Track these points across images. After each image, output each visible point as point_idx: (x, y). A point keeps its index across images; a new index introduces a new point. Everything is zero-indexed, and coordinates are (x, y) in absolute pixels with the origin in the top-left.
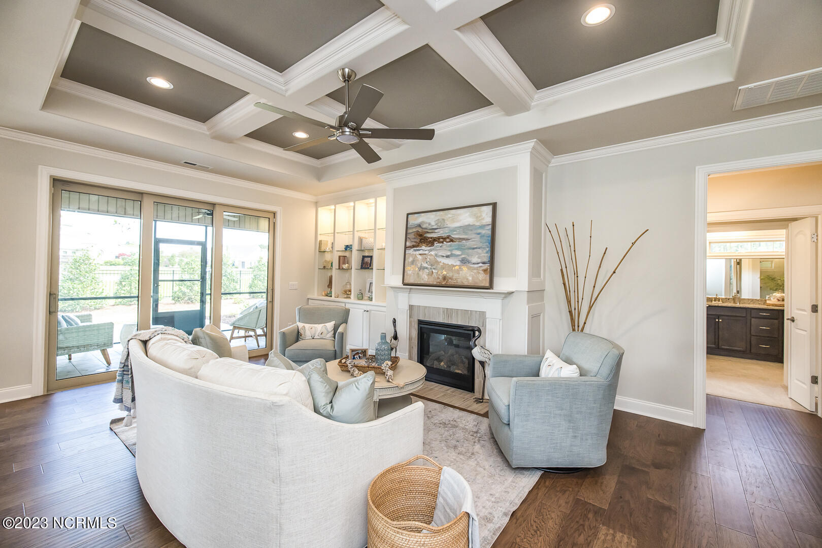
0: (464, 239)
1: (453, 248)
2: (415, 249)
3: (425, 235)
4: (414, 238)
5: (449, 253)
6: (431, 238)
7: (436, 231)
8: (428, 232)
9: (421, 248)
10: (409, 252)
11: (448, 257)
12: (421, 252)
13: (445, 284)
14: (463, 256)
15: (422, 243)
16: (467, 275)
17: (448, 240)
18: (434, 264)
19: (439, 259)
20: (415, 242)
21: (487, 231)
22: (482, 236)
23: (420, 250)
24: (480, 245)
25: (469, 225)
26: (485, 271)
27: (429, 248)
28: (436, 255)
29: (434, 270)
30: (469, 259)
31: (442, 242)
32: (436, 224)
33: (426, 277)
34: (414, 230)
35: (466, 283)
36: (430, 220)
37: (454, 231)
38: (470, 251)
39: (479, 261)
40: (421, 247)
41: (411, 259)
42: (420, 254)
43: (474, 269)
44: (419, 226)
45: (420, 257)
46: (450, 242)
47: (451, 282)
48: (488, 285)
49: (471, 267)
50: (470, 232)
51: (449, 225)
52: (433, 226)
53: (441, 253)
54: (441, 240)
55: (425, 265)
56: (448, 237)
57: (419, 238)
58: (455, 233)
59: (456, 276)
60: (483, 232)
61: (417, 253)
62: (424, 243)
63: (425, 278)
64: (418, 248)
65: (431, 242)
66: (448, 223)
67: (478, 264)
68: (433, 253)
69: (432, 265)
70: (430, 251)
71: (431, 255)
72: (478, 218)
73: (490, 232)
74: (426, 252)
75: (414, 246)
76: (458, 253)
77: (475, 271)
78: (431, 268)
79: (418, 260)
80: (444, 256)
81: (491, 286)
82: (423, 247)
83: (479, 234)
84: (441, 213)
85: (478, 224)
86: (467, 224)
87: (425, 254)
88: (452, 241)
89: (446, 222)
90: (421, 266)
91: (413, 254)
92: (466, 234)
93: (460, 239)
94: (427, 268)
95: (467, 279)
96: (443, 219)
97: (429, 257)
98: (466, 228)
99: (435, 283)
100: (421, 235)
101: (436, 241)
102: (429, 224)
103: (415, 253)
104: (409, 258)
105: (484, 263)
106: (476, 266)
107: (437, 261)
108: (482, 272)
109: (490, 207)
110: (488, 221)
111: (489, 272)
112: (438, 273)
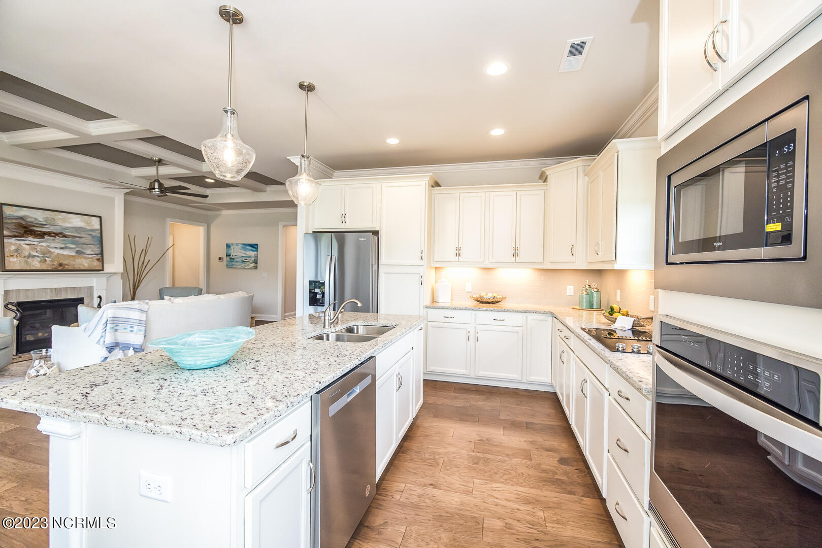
0: (77, 237)
1: (66, 242)
2: (19, 239)
3: (31, 228)
4: (16, 229)
5: (63, 246)
6: (41, 232)
7: (46, 227)
8: (35, 226)
9: (26, 239)
10: (10, 241)
11: (61, 248)
12: (27, 242)
13: (61, 268)
14: (78, 249)
15: (27, 234)
16: (84, 262)
17: (60, 236)
18: (46, 253)
19: (53, 250)
20: (18, 232)
21: (97, 234)
22: (93, 237)
24: (92, 242)
25: (81, 227)
26: (98, 260)
27: (38, 240)
28: (48, 246)
29: (46, 258)
30: (84, 251)
31: (55, 237)
32: (46, 222)
33: (39, 264)
34: (14, 221)
35: (82, 268)
36: (38, 217)
37: (67, 230)
38: (85, 246)
39: (92, 253)
41: (13, 248)
42: (26, 244)
43: (89, 258)
44: (21, 218)
45: (25, 246)
46: (62, 237)
47: (68, 267)
48: (101, 269)
50: (83, 233)
51: (60, 224)
53: (53, 245)
54: (53, 235)
56: (61, 233)
57: (23, 229)
59: (72, 263)
60: (94, 234)
61: (22, 242)
62: (31, 235)
63: (36, 264)
64: (22, 239)
66: (58, 222)
67: (92, 255)
69: (44, 254)
71: (42, 246)
72: (88, 223)
73: (99, 235)
74: (35, 243)
75: (16, 236)
76: (72, 246)
77: (90, 260)
78: (43, 257)
80: (57, 248)
81: (103, 270)
82: (30, 239)
83: (90, 235)
85: (88, 228)
86: (78, 226)
88: (65, 236)
89: (56, 221)
91: (16, 243)
92: (79, 233)
93: (74, 236)
95: (84, 265)
96: (53, 218)
98: (78, 229)
99: (50, 269)
100: (25, 228)
101: (47, 235)
102: (36, 220)
103: (18, 242)
104: (10, 247)
105: (96, 255)
106: (90, 256)
107: (50, 251)
108: (96, 261)
109: (98, 219)
110: (98, 227)
111: (101, 260)
112: (53, 261)
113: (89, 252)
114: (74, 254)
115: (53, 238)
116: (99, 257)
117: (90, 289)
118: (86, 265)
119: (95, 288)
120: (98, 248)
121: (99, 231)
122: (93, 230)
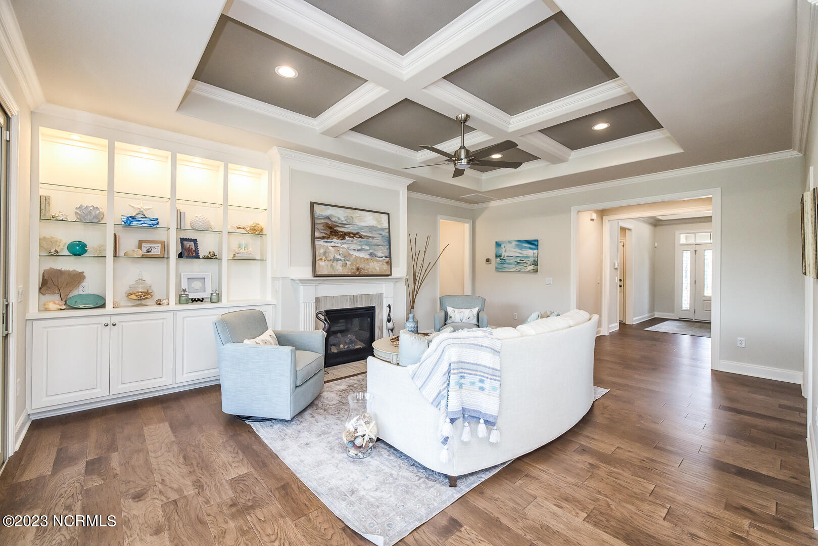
0: (370, 237)
1: (362, 243)
2: (327, 240)
3: (335, 228)
4: (324, 230)
5: (359, 248)
6: (342, 232)
7: (346, 226)
8: (338, 226)
9: (332, 241)
10: (319, 243)
11: (358, 250)
12: (332, 244)
13: (359, 274)
14: (371, 251)
15: (332, 235)
16: (376, 266)
17: (357, 236)
18: (347, 256)
19: (352, 252)
20: (325, 233)
21: (385, 233)
22: (383, 237)
23: (332, 242)
24: (383, 243)
25: (373, 226)
26: (387, 263)
27: (341, 241)
28: (348, 248)
29: (347, 262)
30: (376, 253)
31: (353, 237)
32: (346, 220)
33: (341, 268)
34: (323, 221)
35: (375, 273)
36: (339, 215)
37: (362, 229)
39: (383, 255)
40: (332, 239)
41: (322, 251)
42: (332, 246)
43: (380, 261)
44: (328, 218)
45: (331, 249)
46: (359, 238)
47: (363, 272)
48: (389, 273)
49: (377, 260)
50: (374, 232)
51: (357, 223)
52: (342, 221)
53: (352, 247)
54: (352, 235)
55: (338, 257)
56: (358, 233)
57: (330, 230)
58: (362, 231)
59: (367, 267)
60: (384, 233)
61: (329, 244)
62: (335, 236)
63: (339, 269)
64: (329, 240)
65: (343, 236)
66: (356, 221)
67: (382, 257)
68: (345, 246)
69: (345, 257)
70: (342, 244)
71: (343, 248)
72: (379, 222)
73: (388, 235)
74: (338, 245)
75: (323, 238)
76: (367, 248)
77: (381, 263)
78: (344, 260)
79: (331, 252)
81: (391, 275)
82: (335, 240)
83: (381, 234)
84: (349, 211)
85: (379, 227)
86: (372, 225)
87: (338, 247)
88: (361, 237)
89: (354, 219)
90: (334, 258)
91: (324, 246)
92: (372, 233)
93: (368, 236)
94: (340, 260)
95: (376, 269)
96: (352, 217)
97: (341, 249)
98: (371, 228)
99: (350, 273)
100: (331, 228)
101: (347, 235)
102: (339, 219)
103: (326, 244)
104: (320, 249)
105: (386, 257)
106: (381, 259)
107: (349, 254)
108: (385, 264)
109: (387, 216)
110: (386, 225)
111: (389, 263)
112: (351, 264)
113: (380, 254)
114: (368, 256)
115: (352, 239)
116: (388, 259)
117: (380, 296)
118: (378, 269)
119: (384, 296)
120: (387, 249)
121: (388, 230)
122: (383, 229)
